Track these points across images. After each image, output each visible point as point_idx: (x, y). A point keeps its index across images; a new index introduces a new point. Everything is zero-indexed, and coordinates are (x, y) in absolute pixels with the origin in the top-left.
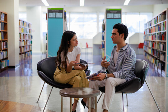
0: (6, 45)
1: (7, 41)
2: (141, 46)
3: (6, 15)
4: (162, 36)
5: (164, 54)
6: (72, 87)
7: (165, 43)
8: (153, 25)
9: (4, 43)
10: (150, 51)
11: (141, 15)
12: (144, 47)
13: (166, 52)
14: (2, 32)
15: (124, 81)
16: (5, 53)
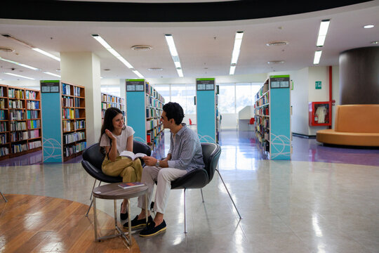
0: (83, 124)
1: (84, 120)
2: (252, 121)
3: (82, 90)
4: (266, 110)
5: (268, 132)
6: (122, 181)
7: (268, 118)
8: (260, 97)
9: (80, 122)
10: (259, 129)
11: (253, 86)
12: (255, 122)
13: (270, 129)
14: (77, 110)
15: (184, 172)
16: (80, 134)
